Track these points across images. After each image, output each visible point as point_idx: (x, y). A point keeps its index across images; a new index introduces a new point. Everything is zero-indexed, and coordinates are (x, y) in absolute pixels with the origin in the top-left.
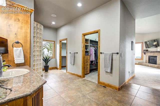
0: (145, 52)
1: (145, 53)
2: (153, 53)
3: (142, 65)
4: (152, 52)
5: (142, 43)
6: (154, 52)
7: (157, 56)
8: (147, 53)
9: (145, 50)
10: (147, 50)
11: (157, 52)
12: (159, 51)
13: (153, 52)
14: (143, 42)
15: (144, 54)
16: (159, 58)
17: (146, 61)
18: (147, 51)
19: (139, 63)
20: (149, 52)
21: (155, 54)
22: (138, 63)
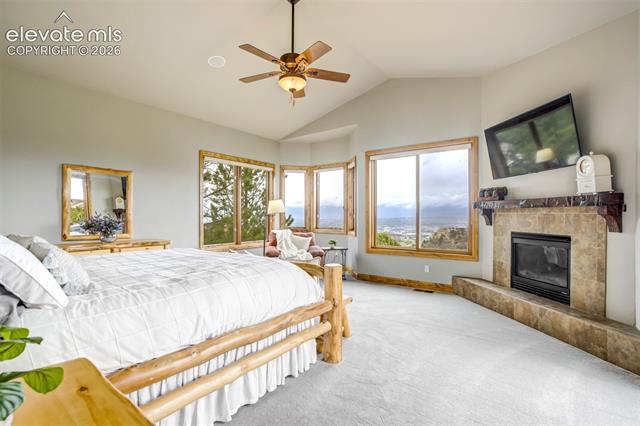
0: (490, 204)
1: (488, 214)
2: (542, 212)
3: (474, 299)
4: (532, 204)
5: (473, 141)
6: (548, 203)
7: (568, 239)
8: (503, 209)
9: (490, 191)
10: (502, 193)
11: (574, 201)
12: (590, 196)
13: (544, 206)
14: (476, 139)
15: (482, 220)
16: (587, 251)
17: (497, 267)
18: (502, 199)
19: (454, 278)
20: (517, 202)
21: (559, 223)
22: (449, 282)
